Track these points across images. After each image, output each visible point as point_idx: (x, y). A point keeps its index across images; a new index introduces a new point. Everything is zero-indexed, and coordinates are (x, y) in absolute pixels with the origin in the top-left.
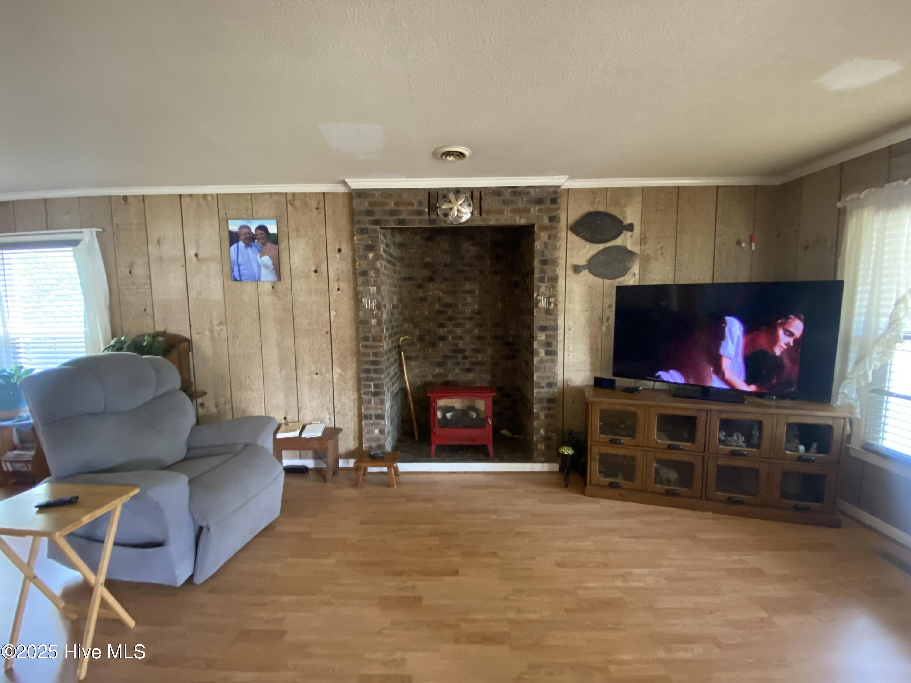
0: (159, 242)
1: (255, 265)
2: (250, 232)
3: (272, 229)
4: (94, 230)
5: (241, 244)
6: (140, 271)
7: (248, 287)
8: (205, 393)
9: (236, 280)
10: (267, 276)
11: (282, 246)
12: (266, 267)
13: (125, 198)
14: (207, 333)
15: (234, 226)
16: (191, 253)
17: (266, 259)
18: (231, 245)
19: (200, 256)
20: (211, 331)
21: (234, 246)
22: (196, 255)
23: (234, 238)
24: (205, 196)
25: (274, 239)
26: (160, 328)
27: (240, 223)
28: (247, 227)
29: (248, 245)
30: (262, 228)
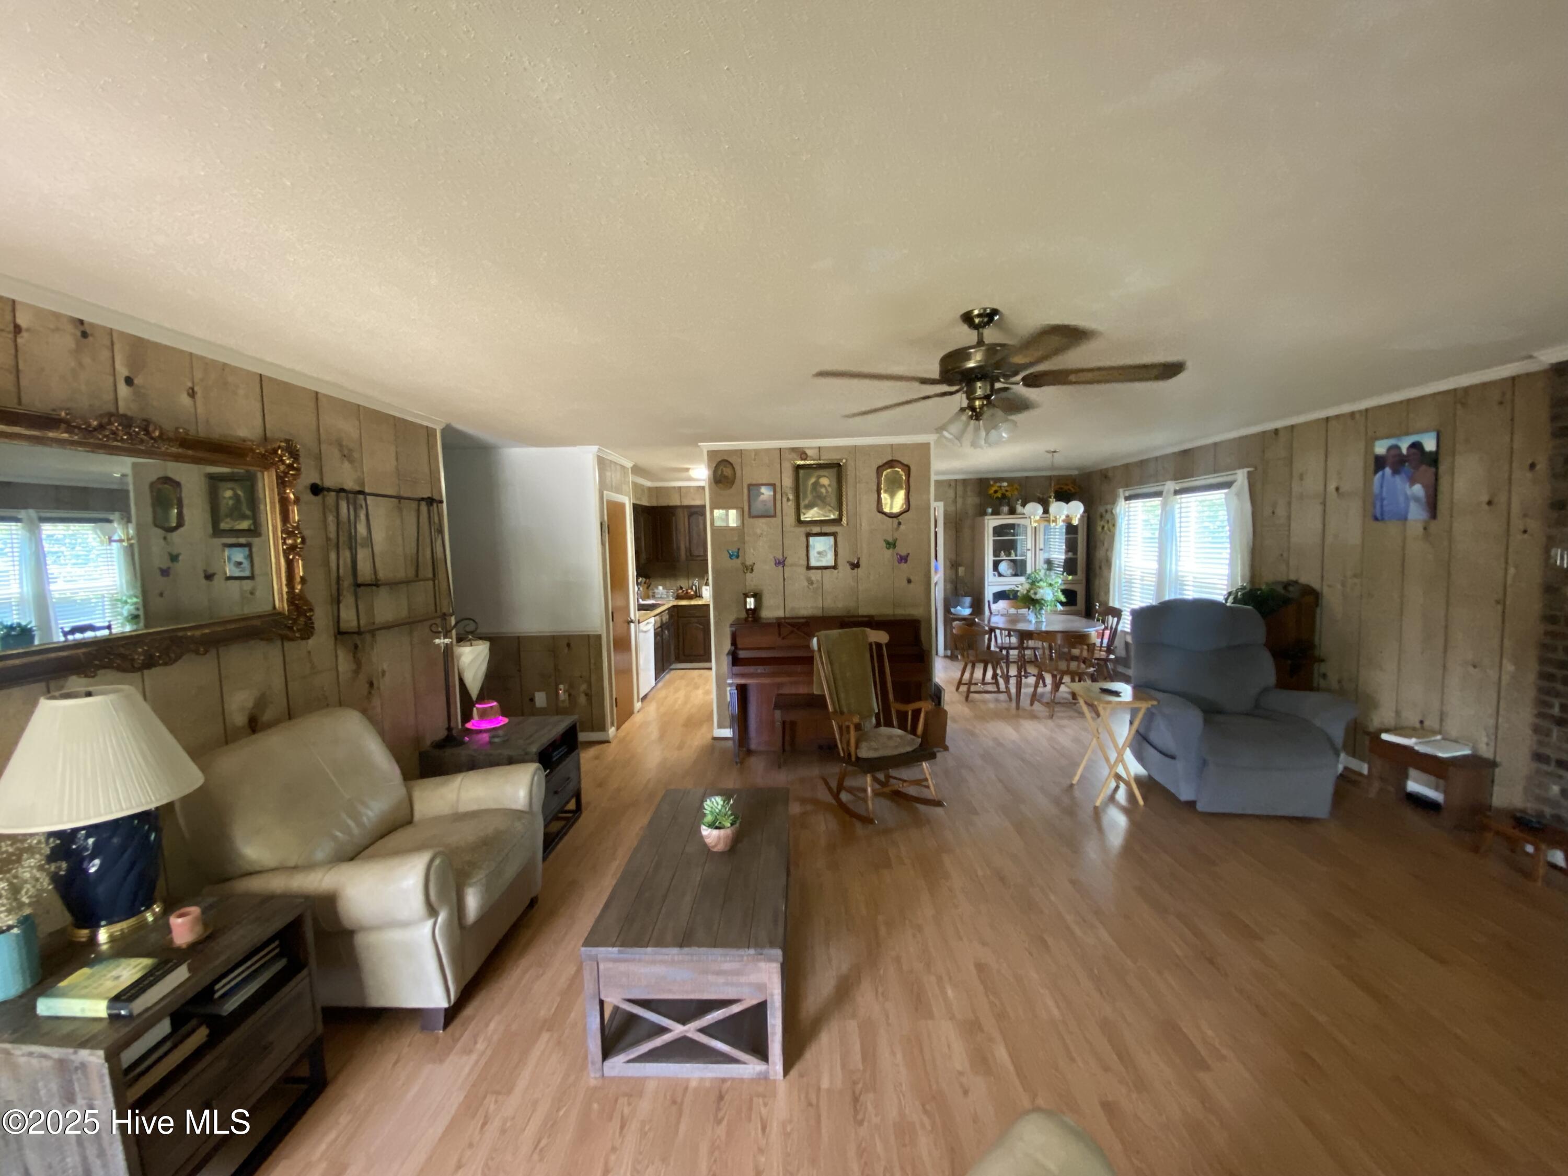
0: (1301, 477)
1: (1401, 499)
2: (1401, 454)
3: (1430, 445)
4: (1246, 470)
5: (1388, 471)
6: (1281, 511)
7: (1392, 528)
8: (1323, 661)
9: (1376, 519)
10: (1417, 513)
11: (1443, 468)
12: (1417, 499)
13: (1276, 431)
14: (1339, 586)
15: (1381, 448)
16: (1332, 487)
17: (1418, 489)
18: (1376, 472)
19: (1341, 490)
20: (1344, 584)
21: (1380, 474)
22: (1337, 489)
23: (1379, 463)
24: (1352, 414)
25: (1433, 460)
26: (1293, 577)
27: (1392, 442)
28: (1397, 447)
29: (1396, 472)
30: (1416, 446)
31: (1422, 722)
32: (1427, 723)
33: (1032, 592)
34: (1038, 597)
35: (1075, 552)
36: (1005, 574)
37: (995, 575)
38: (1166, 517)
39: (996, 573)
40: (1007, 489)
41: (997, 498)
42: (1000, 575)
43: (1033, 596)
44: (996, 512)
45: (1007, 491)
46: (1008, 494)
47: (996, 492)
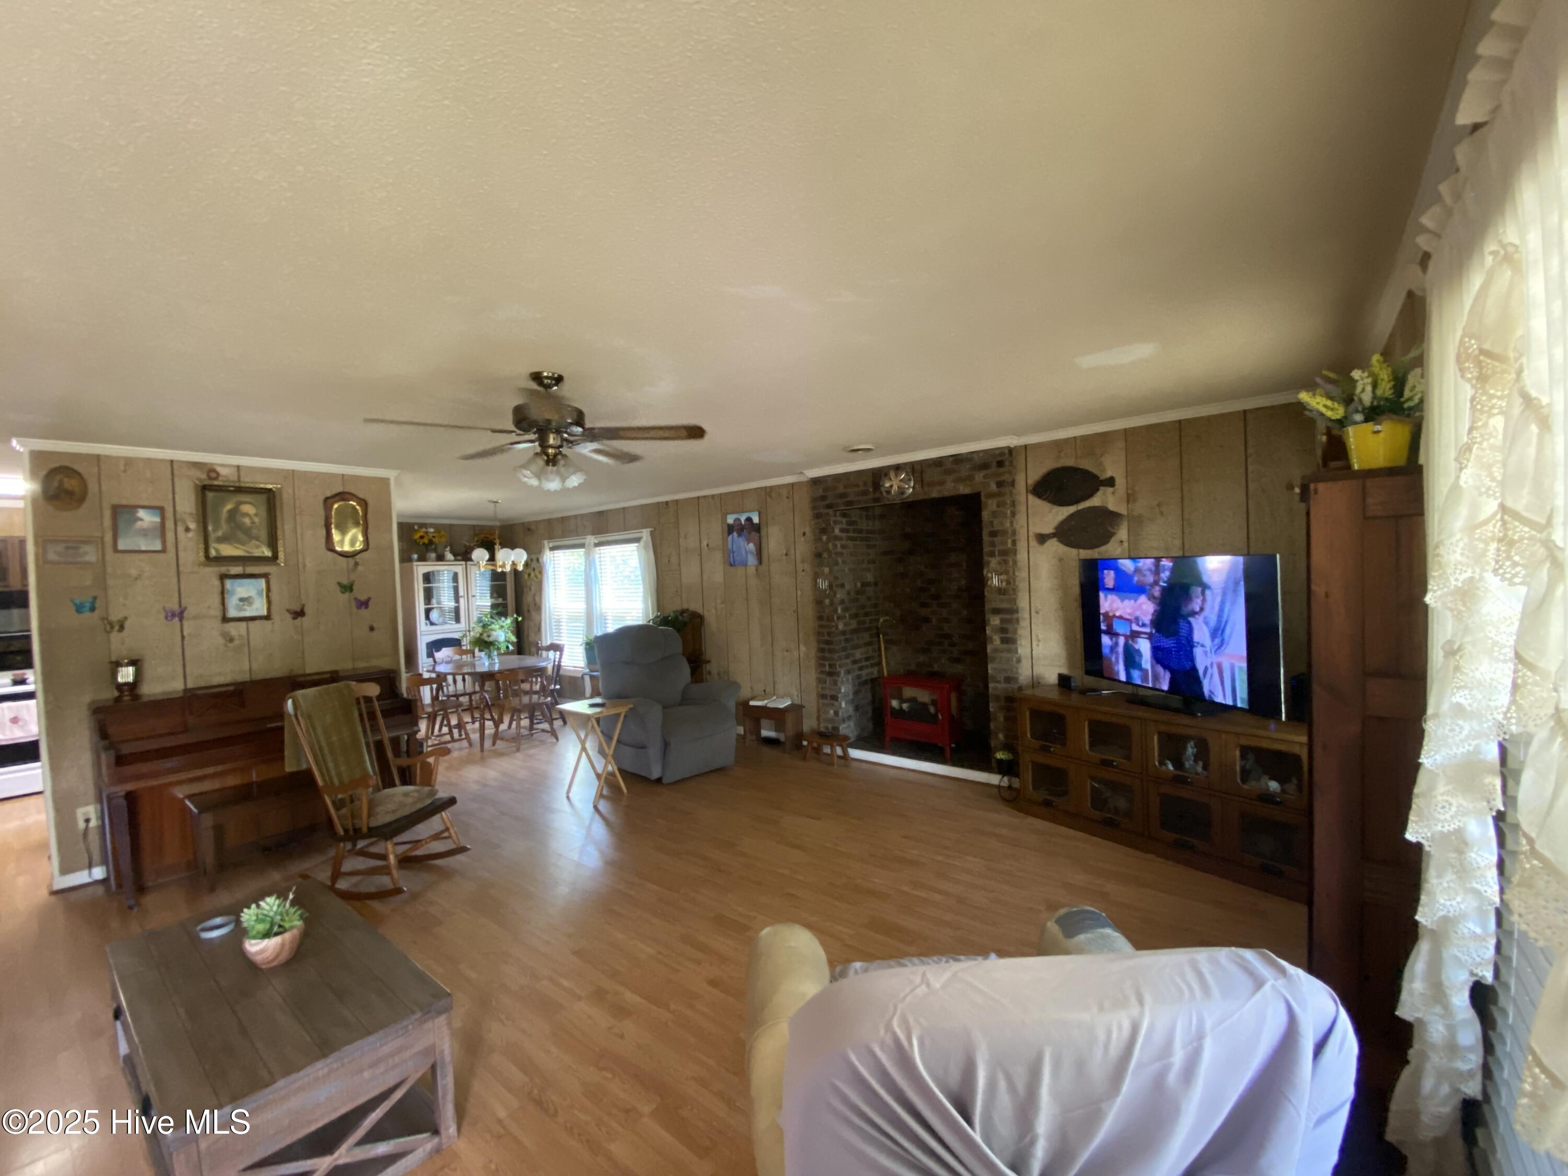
0: (685, 537)
1: (743, 552)
2: (741, 524)
3: (756, 520)
4: (649, 530)
5: (735, 534)
6: (674, 560)
7: (740, 570)
8: (709, 662)
9: (731, 565)
10: (752, 561)
11: (763, 533)
12: (751, 553)
13: (667, 503)
14: (713, 610)
15: (730, 520)
16: (704, 543)
17: (751, 546)
18: (729, 535)
19: (710, 546)
20: (716, 610)
21: (730, 536)
22: (708, 545)
23: (730, 529)
24: (713, 496)
25: (757, 528)
26: (685, 606)
27: (735, 516)
28: (738, 520)
29: (740, 535)
30: (749, 520)
31: (765, 691)
32: (767, 691)
33: (485, 635)
34: (491, 639)
35: (505, 598)
36: (437, 622)
37: (426, 624)
38: (590, 564)
39: (428, 622)
40: (434, 535)
41: (424, 544)
42: (432, 624)
43: (486, 639)
44: (422, 558)
45: (434, 537)
46: (436, 540)
47: (422, 537)
